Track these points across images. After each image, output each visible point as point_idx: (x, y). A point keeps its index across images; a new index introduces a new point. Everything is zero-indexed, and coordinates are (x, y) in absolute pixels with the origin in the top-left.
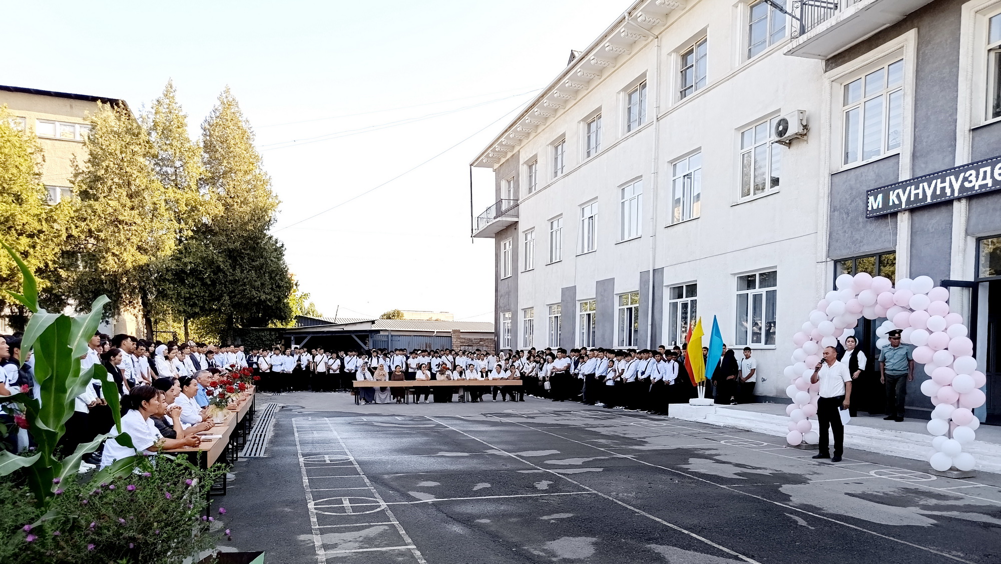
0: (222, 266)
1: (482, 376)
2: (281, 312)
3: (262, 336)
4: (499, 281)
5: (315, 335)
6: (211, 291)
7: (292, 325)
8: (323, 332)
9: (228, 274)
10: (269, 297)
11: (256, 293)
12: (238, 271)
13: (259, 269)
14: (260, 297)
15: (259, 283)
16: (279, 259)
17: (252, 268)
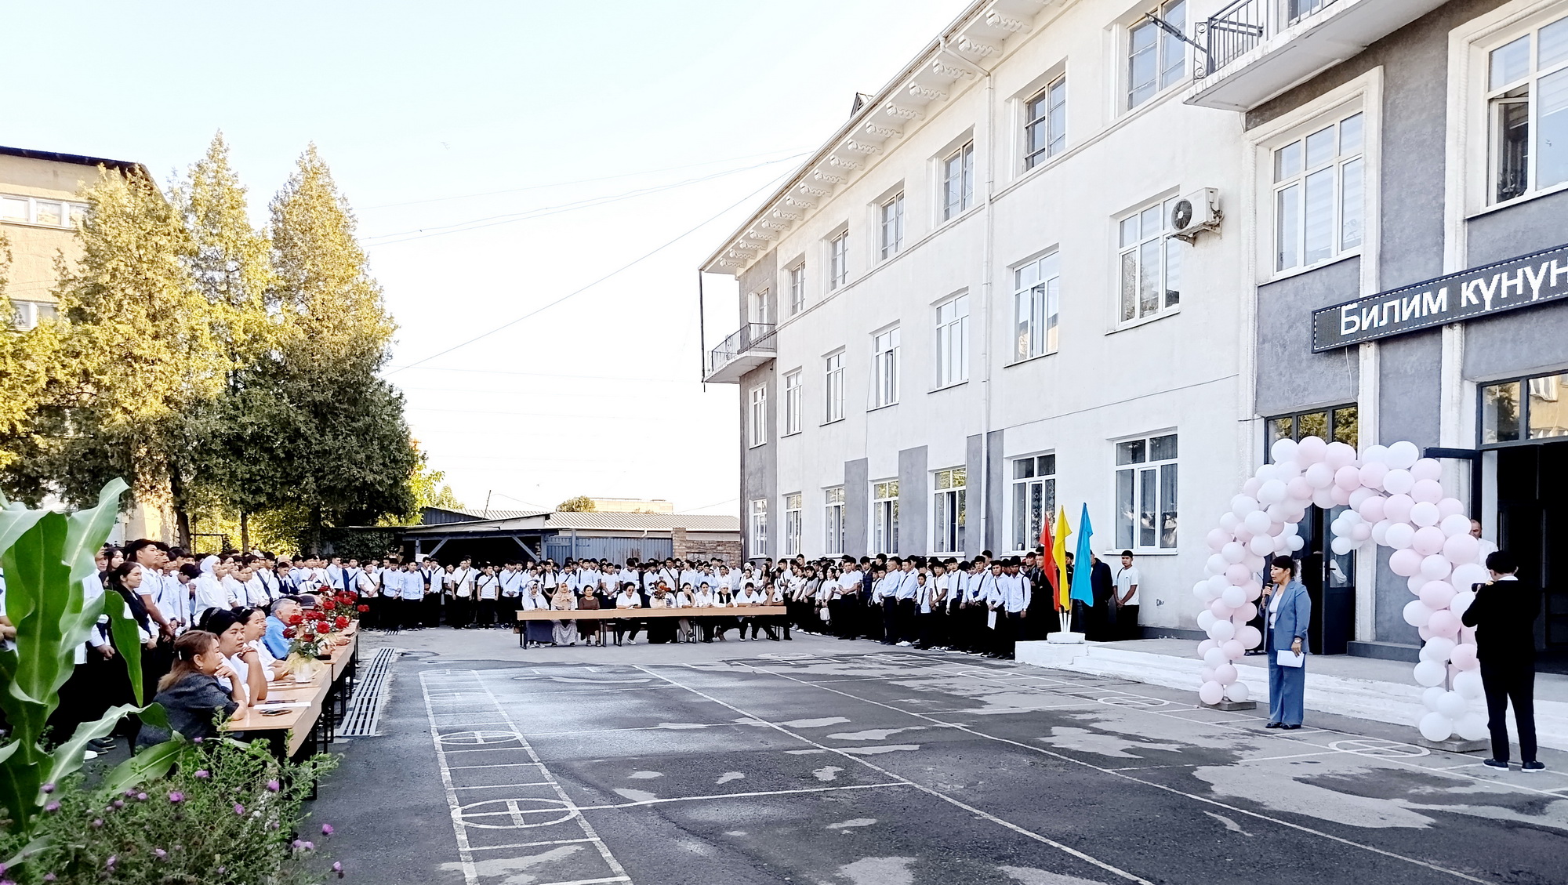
0: (303, 429)
1: (721, 601)
2: (397, 502)
3: (368, 540)
4: (747, 451)
5: (454, 538)
6: (285, 469)
7: (415, 522)
8: (467, 533)
9: (313, 441)
10: (378, 478)
11: (359, 472)
12: (329, 436)
13: (363, 434)
14: (364, 479)
15: (363, 455)
16: (395, 418)
17: (353, 432)
